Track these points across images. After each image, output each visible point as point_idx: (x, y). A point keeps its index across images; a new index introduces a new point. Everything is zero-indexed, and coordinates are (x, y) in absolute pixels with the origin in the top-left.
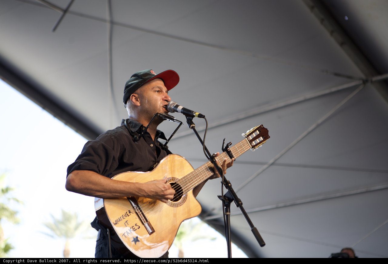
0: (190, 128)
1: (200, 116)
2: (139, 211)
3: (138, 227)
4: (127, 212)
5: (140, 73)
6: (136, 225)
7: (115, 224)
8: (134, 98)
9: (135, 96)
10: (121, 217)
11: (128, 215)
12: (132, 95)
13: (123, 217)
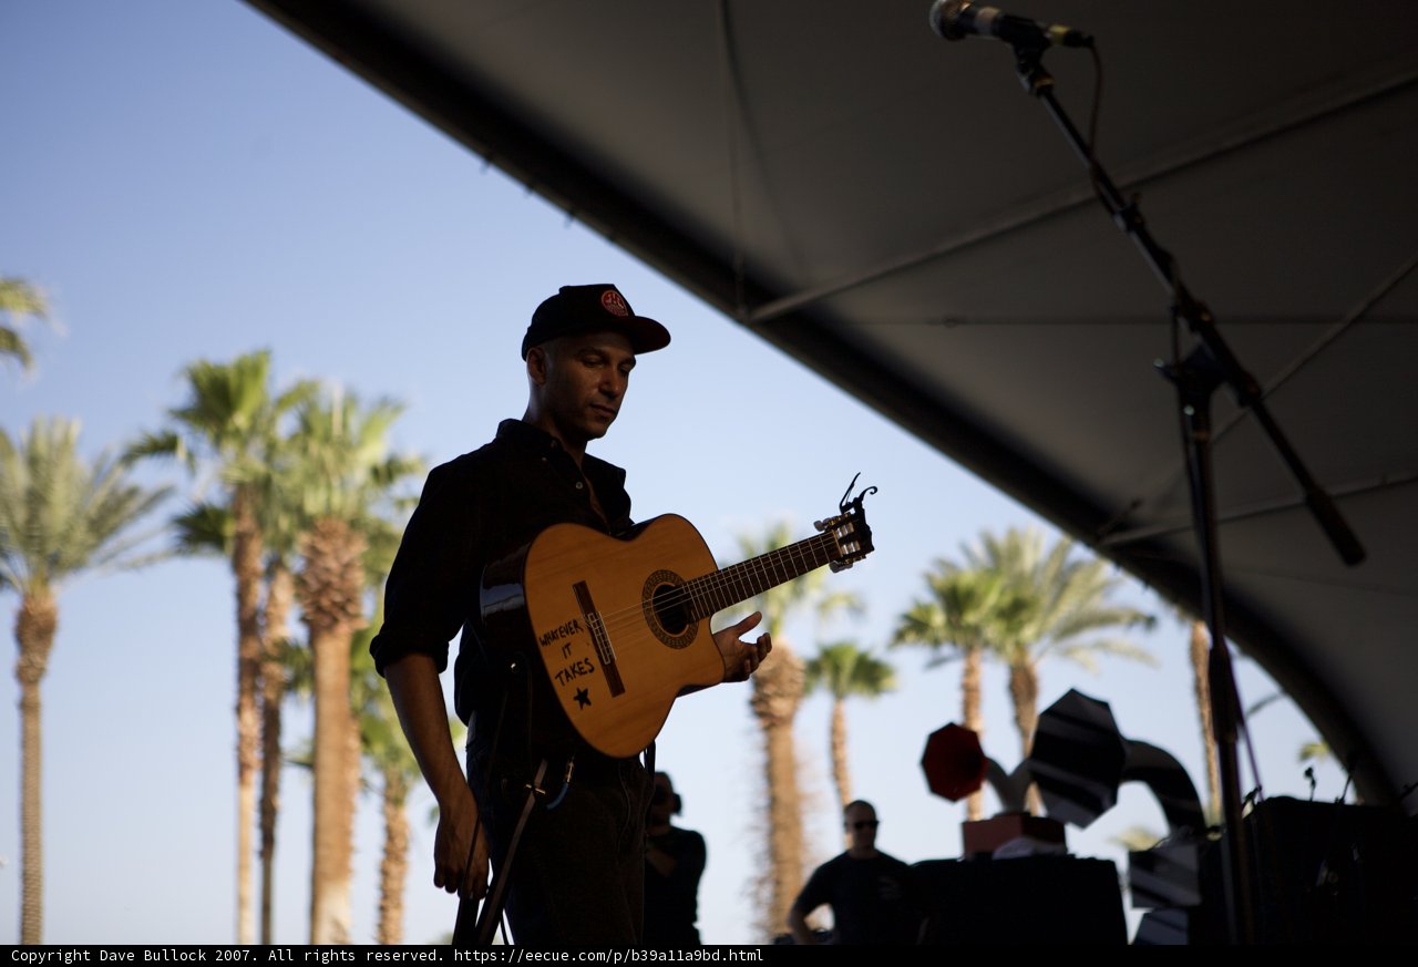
2: (598, 627)
3: (590, 668)
4: (570, 623)
6: (587, 661)
7: (544, 645)
10: (556, 632)
11: (573, 631)
13: (561, 632)
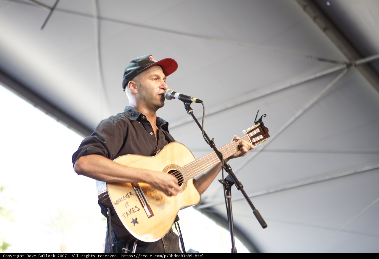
0: (188, 113)
1: (198, 101)
2: (140, 193)
3: (138, 209)
4: (128, 194)
5: (139, 60)
6: (136, 207)
7: (116, 204)
8: (132, 85)
9: (132, 83)
10: (121, 198)
11: (129, 196)
12: (130, 82)
13: (124, 198)
